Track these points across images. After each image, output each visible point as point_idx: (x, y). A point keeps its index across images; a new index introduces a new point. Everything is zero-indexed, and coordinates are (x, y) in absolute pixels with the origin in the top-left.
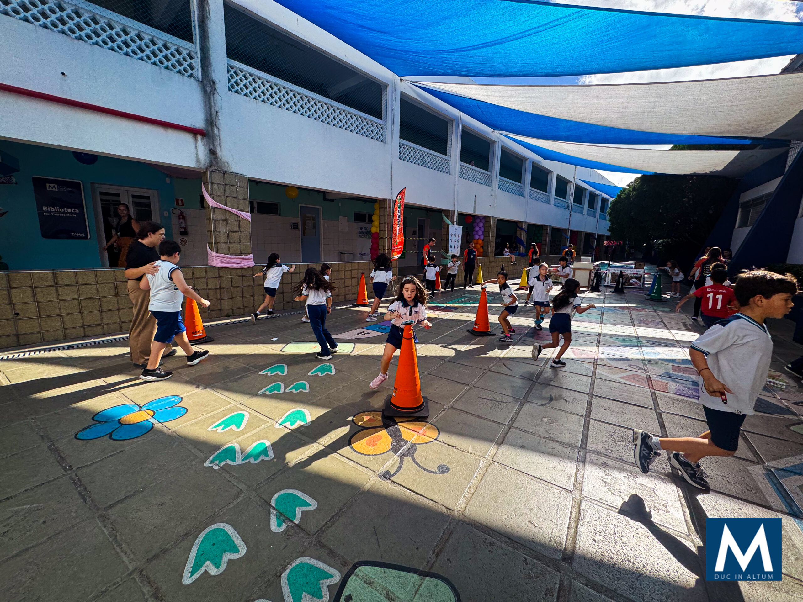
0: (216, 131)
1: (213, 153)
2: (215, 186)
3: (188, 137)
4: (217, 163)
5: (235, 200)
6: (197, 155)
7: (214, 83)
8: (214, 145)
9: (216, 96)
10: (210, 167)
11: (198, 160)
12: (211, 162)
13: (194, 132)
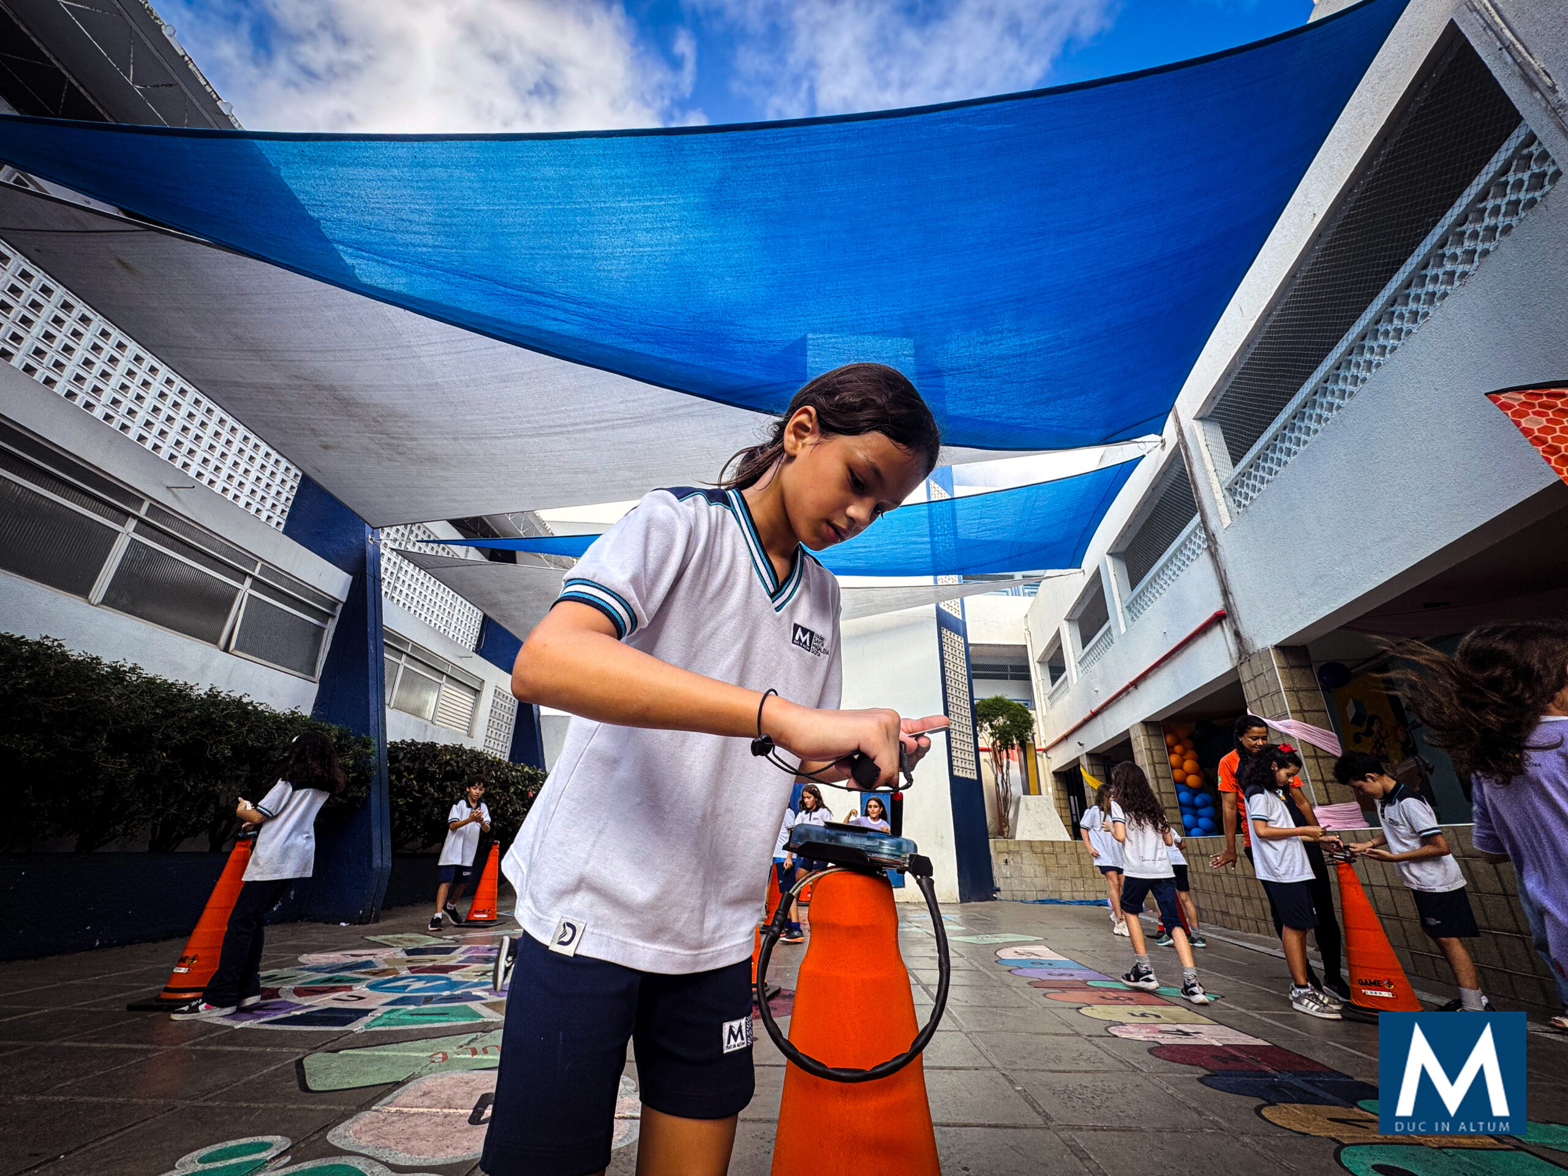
0: (1231, 601)
1: (1237, 634)
2: (1247, 685)
3: (1217, 631)
4: (1243, 646)
5: (1269, 699)
6: (1229, 649)
7: (1214, 535)
8: (1236, 624)
9: (1220, 550)
10: (1240, 658)
11: (1231, 655)
12: (1239, 649)
13: (1218, 619)
